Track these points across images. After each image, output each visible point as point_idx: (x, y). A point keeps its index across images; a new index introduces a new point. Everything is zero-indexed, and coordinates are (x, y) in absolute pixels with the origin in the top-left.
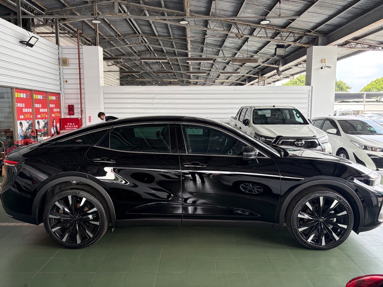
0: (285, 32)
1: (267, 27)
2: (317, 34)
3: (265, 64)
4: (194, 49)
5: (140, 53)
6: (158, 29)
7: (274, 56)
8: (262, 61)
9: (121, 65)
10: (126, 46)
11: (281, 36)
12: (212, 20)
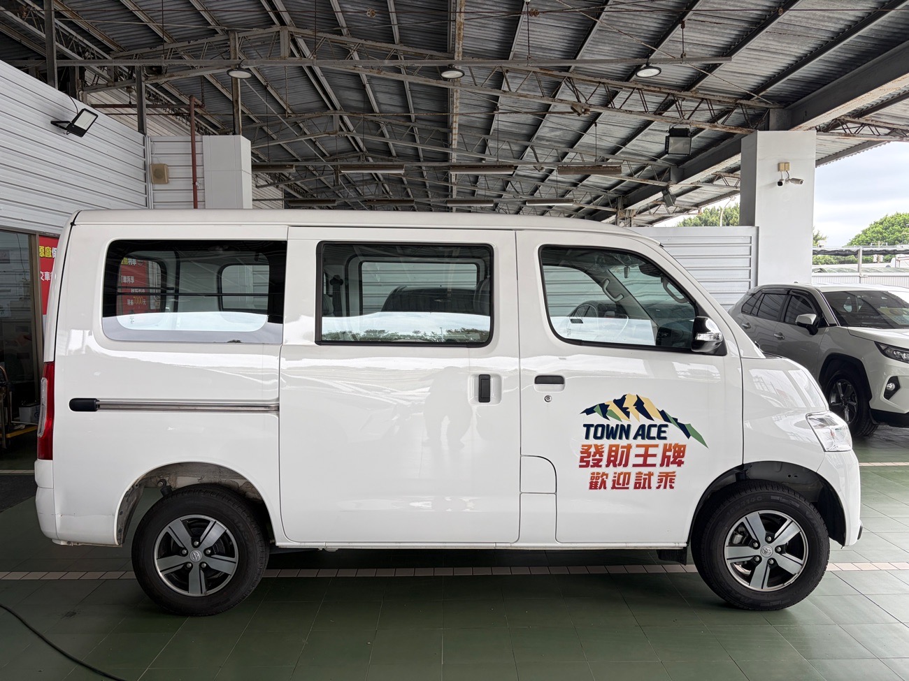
0: (687, 100)
1: (646, 88)
2: (767, 103)
3: (636, 180)
4: (464, 145)
5: (334, 156)
6: (383, 98)
7: (655, 160)
8: (629, 171)
9: (288, 186)
10: (303, 139)
11: (681, 112)
12: (515, 71)
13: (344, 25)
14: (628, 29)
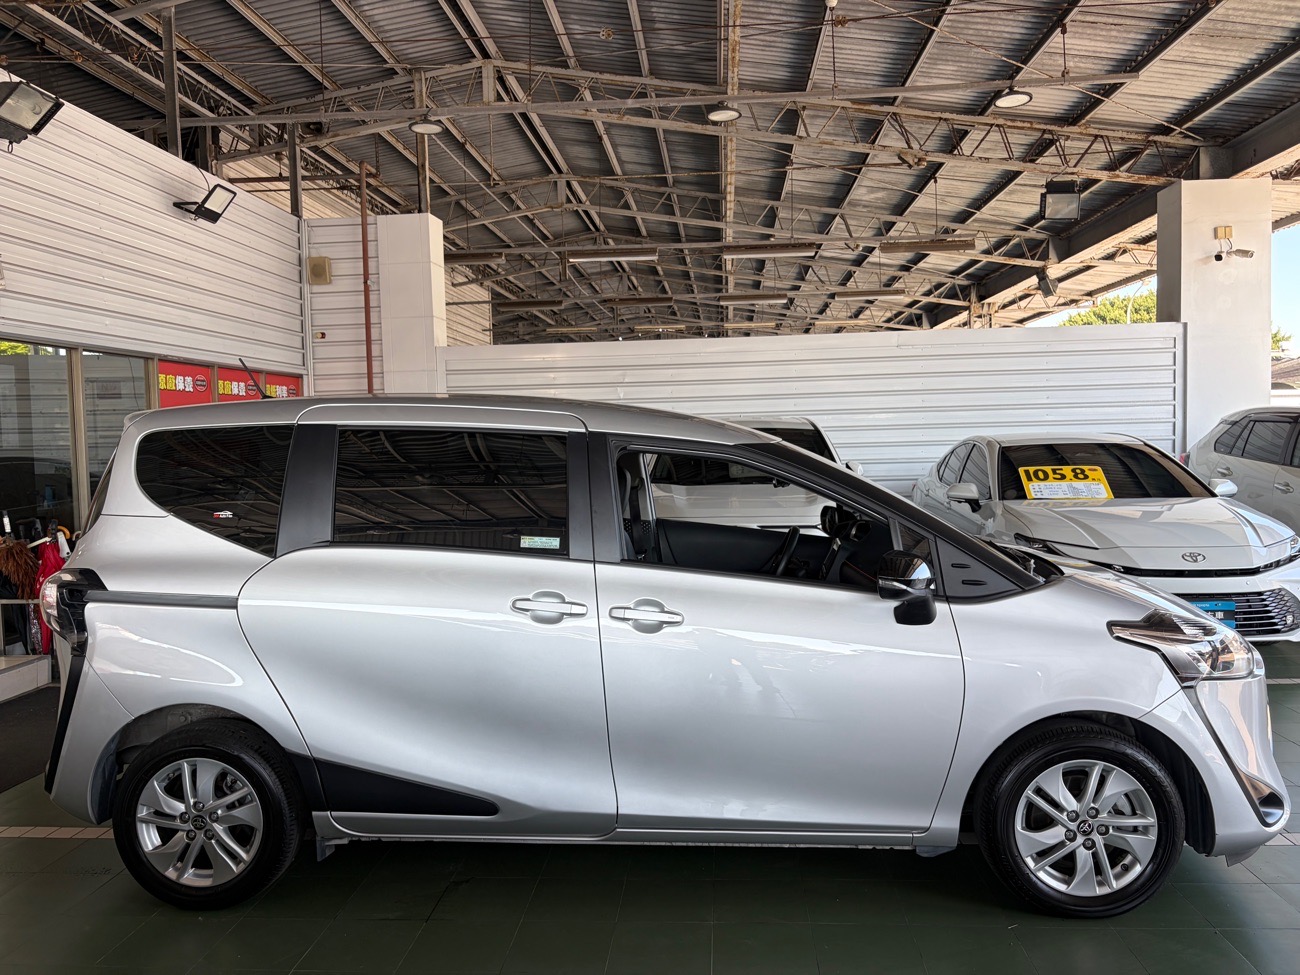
0: (1073, 139)
1: (1010, 123)
2: (1195, 139)
3: (996, 258)
4: (742, 216)
5: (559, 238)
6: (626, 153)
7: (1025, 229)
8: (986, 246)
9: (498, 283)
10: (515, 216)
11: (1063, 157)
12: (815, 107)
13: (571, 54)
14: (982, 39)
